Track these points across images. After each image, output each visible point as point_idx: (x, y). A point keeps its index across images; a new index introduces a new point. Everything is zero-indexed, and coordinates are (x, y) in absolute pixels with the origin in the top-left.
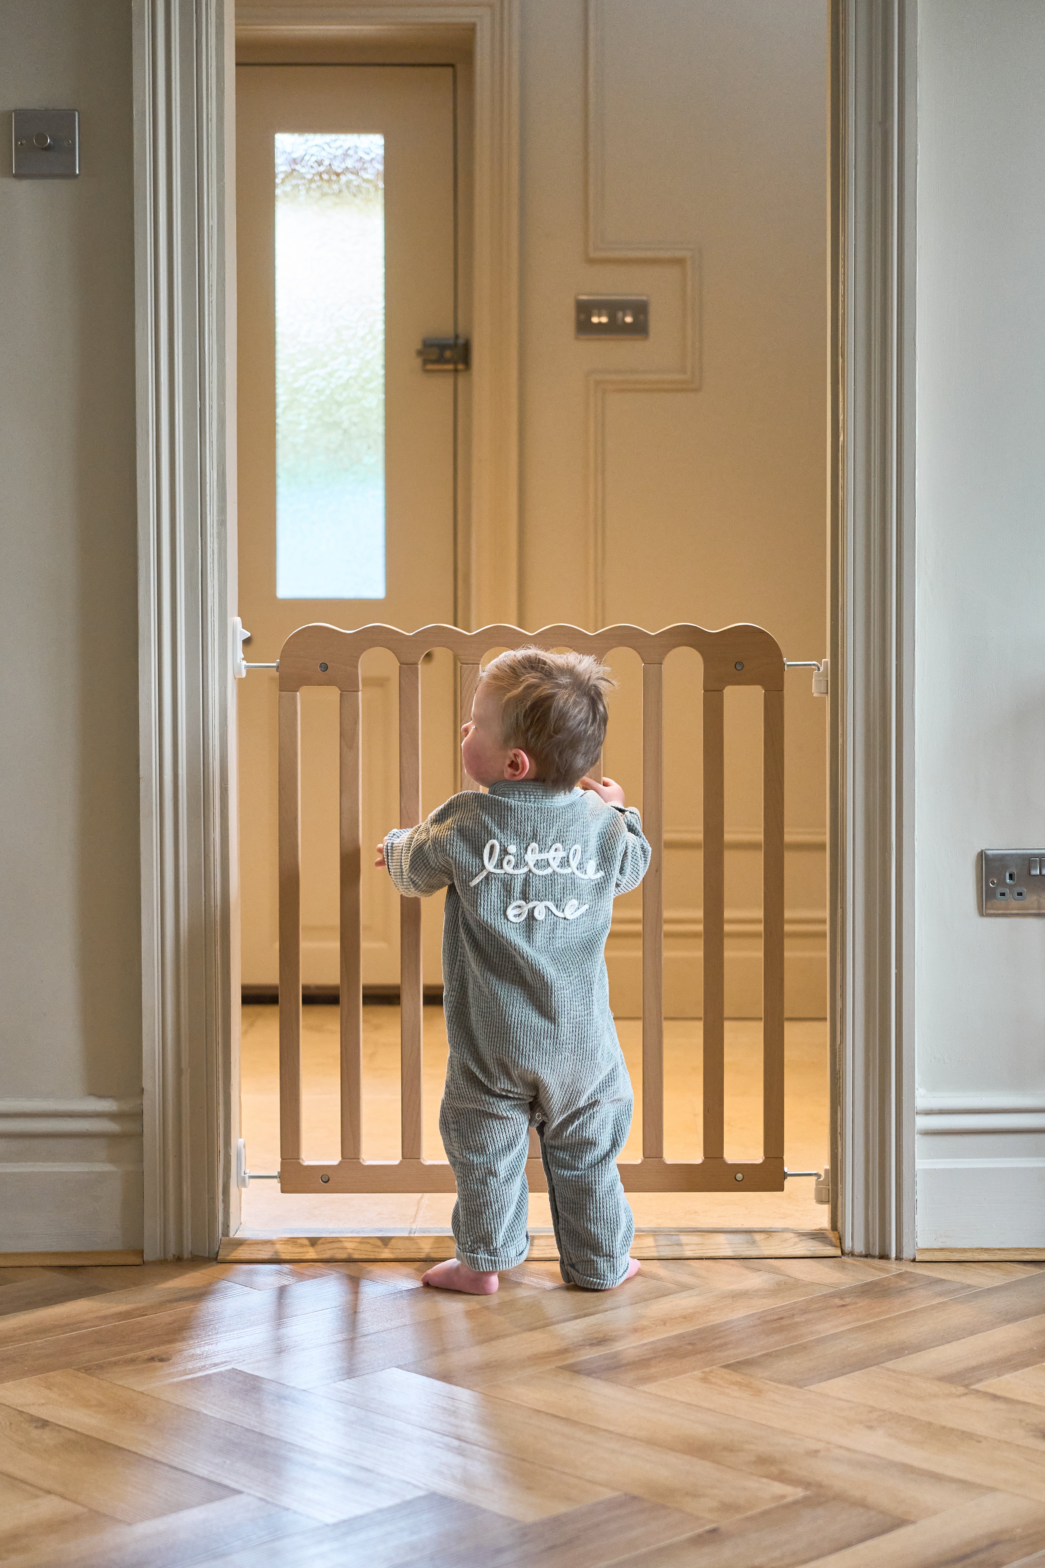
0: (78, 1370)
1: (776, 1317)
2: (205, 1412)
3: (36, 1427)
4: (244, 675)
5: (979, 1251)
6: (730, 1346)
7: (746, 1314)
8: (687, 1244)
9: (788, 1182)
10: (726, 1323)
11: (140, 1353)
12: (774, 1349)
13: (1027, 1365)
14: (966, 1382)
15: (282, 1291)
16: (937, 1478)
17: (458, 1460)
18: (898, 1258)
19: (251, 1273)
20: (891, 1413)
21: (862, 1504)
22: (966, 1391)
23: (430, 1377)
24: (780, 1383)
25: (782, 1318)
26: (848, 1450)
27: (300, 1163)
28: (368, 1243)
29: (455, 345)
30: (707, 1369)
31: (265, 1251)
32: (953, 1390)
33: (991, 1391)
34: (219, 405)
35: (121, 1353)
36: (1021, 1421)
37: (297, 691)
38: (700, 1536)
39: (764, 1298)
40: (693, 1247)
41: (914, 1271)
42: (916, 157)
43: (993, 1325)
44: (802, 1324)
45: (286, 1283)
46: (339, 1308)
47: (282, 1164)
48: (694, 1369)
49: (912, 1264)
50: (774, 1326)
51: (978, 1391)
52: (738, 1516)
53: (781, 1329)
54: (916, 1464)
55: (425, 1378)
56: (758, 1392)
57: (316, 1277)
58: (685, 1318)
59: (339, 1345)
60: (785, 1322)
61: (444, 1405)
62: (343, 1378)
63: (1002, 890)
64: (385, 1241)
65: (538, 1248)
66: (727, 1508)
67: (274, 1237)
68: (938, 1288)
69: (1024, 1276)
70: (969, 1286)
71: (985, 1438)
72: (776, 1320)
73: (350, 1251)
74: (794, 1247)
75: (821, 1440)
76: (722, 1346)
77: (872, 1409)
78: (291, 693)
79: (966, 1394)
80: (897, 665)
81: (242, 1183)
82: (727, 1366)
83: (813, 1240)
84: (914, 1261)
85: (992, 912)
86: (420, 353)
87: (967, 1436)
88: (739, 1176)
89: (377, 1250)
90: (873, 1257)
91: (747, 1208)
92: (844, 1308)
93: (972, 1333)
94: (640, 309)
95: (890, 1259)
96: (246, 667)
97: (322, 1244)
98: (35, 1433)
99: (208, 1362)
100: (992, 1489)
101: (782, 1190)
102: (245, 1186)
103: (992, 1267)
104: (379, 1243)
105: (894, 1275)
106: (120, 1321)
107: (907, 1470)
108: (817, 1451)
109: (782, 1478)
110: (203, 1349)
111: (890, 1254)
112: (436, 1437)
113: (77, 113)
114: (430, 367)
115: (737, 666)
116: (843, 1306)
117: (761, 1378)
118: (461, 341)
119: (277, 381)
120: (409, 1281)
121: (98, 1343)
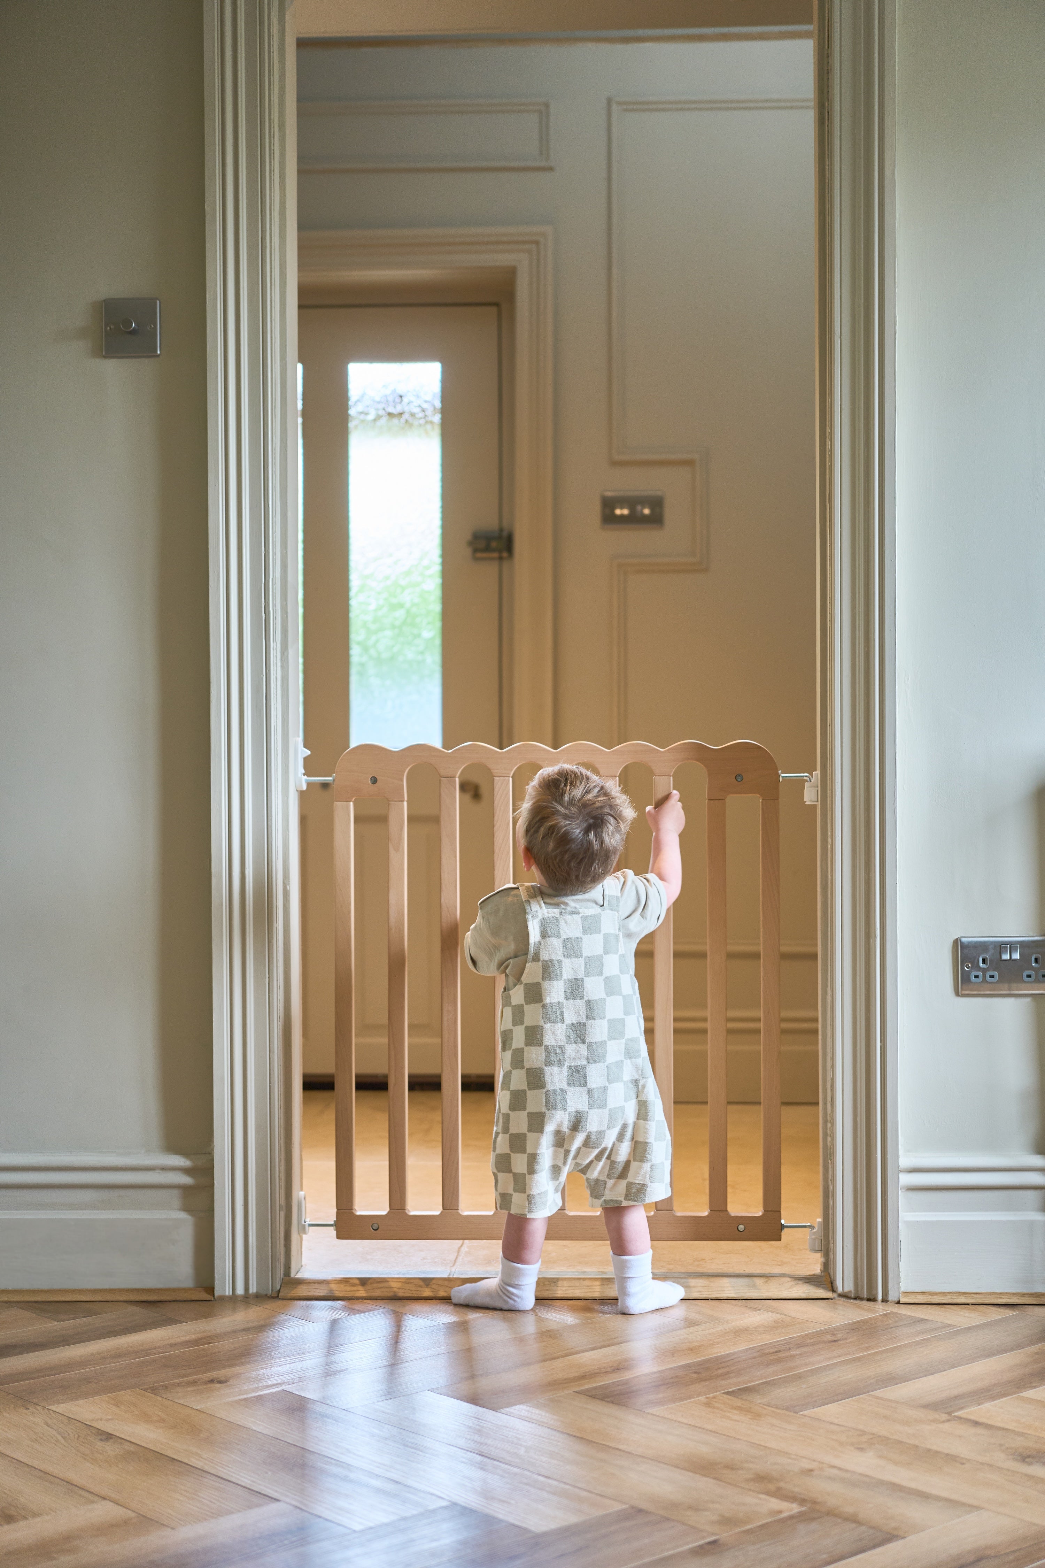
0: (145, 1390)
1: (775, 1350)
2: (254, 1428)
3: (101, 1440)
4: (304, 788)
5: (957, 1294)
6: (732, 1375)
7: (746, 1348)
8: (694, 1286)
9: (785, 1233)
10: (729, 1355)
11: (201, 1376)
12: (772, 1378)
13: (1004, 1395)
14: (949, 1410)
15: (334, 1323)
16: (924, 1496)
17: (480, 1474)
18: (885, 1300)
19: (308, 1307)
20: (880, 1436)
21: (854, 1519)
22: (949, 1418)
23: (459, 1399)
24: (778, 1408)
25: (779, 1351)
26: (840, 1469)
27: (353, 1213)
28: (412, 1283)
29: (500, 537)
30: (711, 1395)
31: (321, 1289)
32: (937, 1417)
33: (972, 1417)
34: (281, 553)
35: (185, 1376)
36: (1001, 1445)
37: (350, 801)
38: (701, 1547)
39: (764, 1334)
40: (700, 1289)
41: (899, 1312)
42: (895, 326)
43: (973, 1359)
44: (798, 1357)
45: (338, 1317)
46: (382, 1338)
47: (337, 1213)
48: (699, 1395)
49: (897, 1305)
50: (771, 1358)
51: (960, 1418)
52: (737, 1530)
53: (779, 1361)
54: (904, 1483)
55: (455, 1400)
56: (757, 1416)
57: (364, 1312)
58: (692, 1350)
59: (380, 1370)
60: (782, 1355)
61: (471, 1425)
62: (380, 1400)
63: (977, 973)
64: (427, 1281)
65: (562, 1288)
66: (726, 1521)
67: (329, 1277)
68: (920, 1327)
69: (999, 1317)
70: (949, 1325)
71: (969, 1460)
72: (773, 1353)
73: (395, 1290)
74: (789, 1290)
75: (814, 1461)
76: (724, 1376)
77: (863, 1433)
78: (345, 802)
79: (948, 1421)
80: (880, 773)
81: (302, 1229)
82: (728, 1393)
83: (807, 1284)
84: (898, 1303)
85: (967, 992)
86: (470, 544)
87: (952, 1459)
88: (741, 1227)
89: (421, 1289)
90: (862, 1299)
91: (748, 1257)
92: (836, 1343)
93: (953, 1366)
94: (657, 503)
95: (877, 1301)
96: (306, 781)
97: (371, 1283)
98: (99, 1445)
99: (262, 1384)
100: (977, 1508)
101: (780, 1239)
102: (305, 1233)
103: (970, 1309)
104: (421, 1283)
105: (881, 1315)
106: (187, 1348)
107: (896, 1488)
108: (812, 1470)
109: (780, 1494)
110: (258, 1373)
111: (877, 1296)
112: (461, 1453)
113: (158, 302)
114: (479, 555)
115: (737, 778)
116: (835, 1341)
117: (759, 1403)
118: (505, 534)
119: (350, 568)
120: (447, 1315)
121: (165, 1366)
